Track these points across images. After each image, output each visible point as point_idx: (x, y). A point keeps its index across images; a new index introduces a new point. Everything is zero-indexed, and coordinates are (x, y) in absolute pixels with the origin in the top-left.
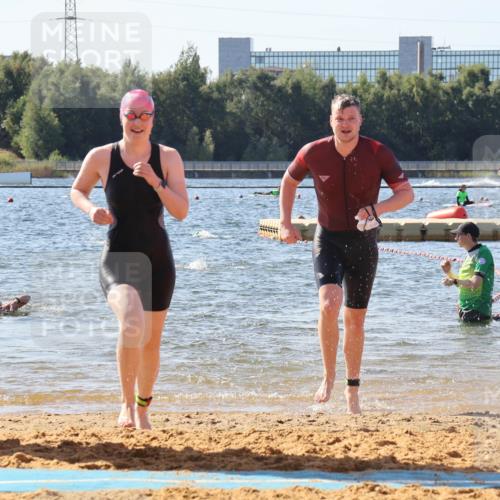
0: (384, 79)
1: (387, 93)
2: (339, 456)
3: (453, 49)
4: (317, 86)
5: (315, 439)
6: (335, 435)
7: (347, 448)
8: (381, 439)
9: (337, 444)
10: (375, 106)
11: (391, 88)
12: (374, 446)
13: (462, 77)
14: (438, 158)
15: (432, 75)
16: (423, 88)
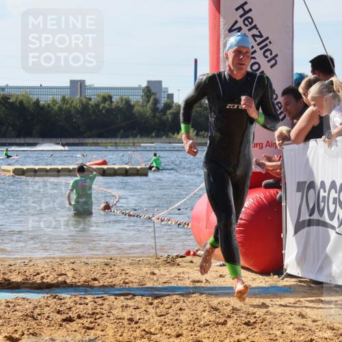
0: (64, 99)
1: (65, 106)
2: (39, 281)
3: (95, 86)
4: (31, 102)
5: (27, 274)
6: (37, 271)
7: (43, 278)
8: (60, 273)
9: (38, 276)
10: (59, 113)
11: (67, 104)
12: (56, 276)
13: (100, 99)
14: (89, 137)
15: (85, 98)
16: (82, 104)
